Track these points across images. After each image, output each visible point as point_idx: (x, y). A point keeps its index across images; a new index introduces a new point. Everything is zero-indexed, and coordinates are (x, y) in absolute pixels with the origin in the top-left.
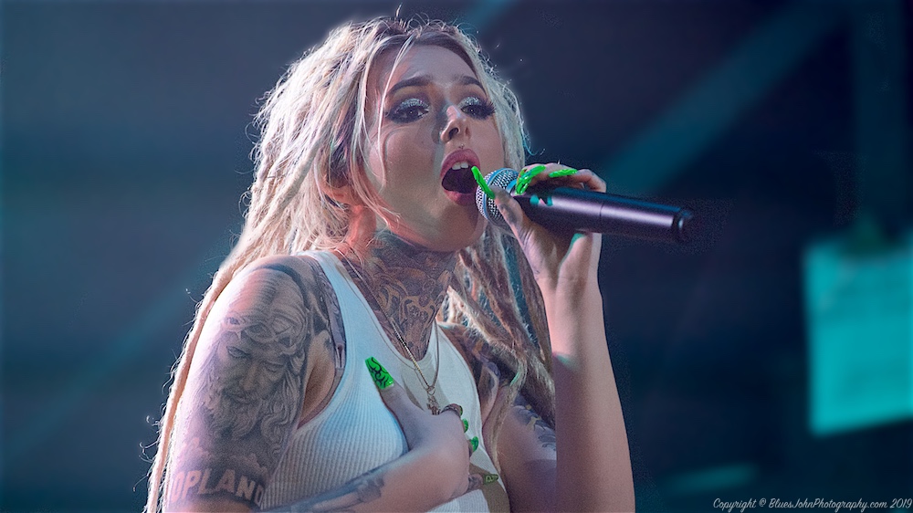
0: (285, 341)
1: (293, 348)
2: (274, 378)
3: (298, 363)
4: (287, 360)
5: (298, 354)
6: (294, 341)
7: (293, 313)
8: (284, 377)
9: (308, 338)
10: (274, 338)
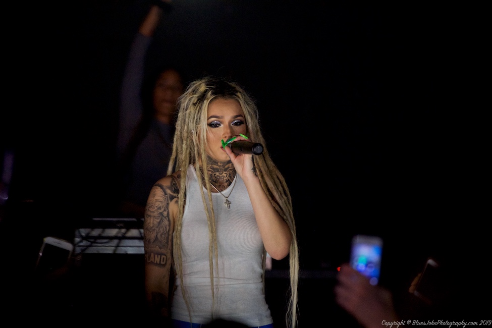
0: (159, 208)
1: (163, 209)
2: (158, 221)
3: (165, 213)
4: (161, 214)
5: (165, 210)
6: (163, 207)
7: (161, 199)
8: (161, 219)
9: (168, 204)
10: (156, 208)
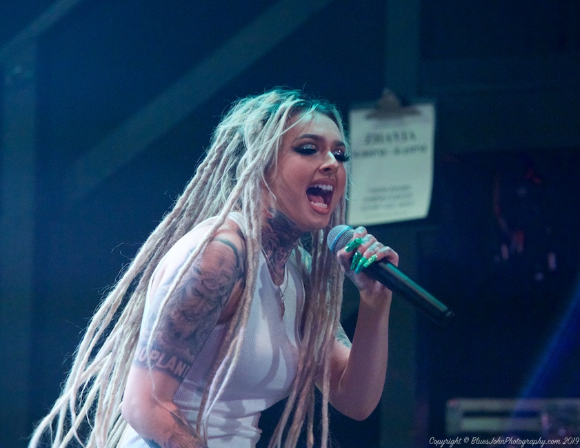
0: (222, 288)
1: (225, 291)
3: (225, 299)
6: (226, 288)
9: (234, 284)
10: (218, 287)
